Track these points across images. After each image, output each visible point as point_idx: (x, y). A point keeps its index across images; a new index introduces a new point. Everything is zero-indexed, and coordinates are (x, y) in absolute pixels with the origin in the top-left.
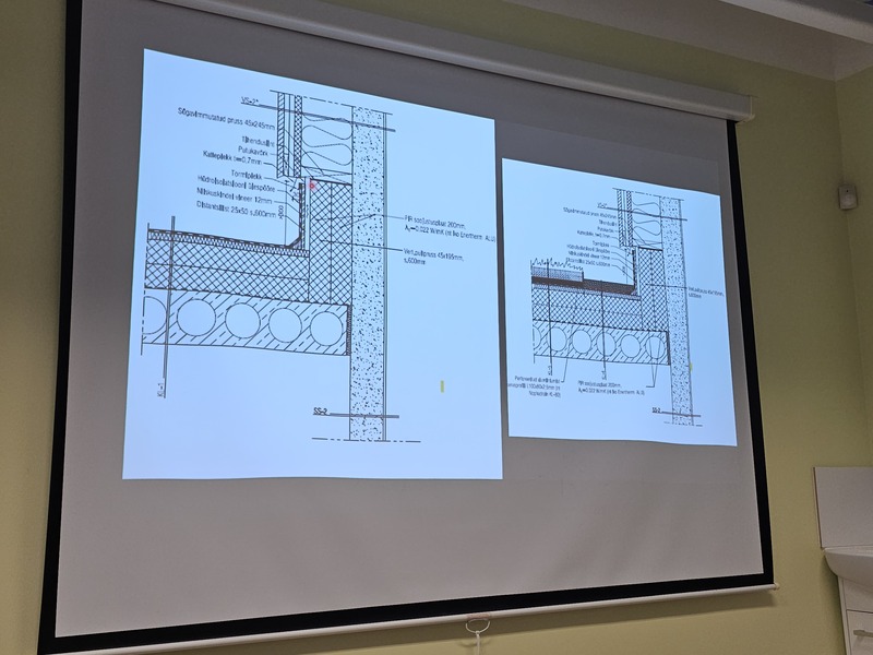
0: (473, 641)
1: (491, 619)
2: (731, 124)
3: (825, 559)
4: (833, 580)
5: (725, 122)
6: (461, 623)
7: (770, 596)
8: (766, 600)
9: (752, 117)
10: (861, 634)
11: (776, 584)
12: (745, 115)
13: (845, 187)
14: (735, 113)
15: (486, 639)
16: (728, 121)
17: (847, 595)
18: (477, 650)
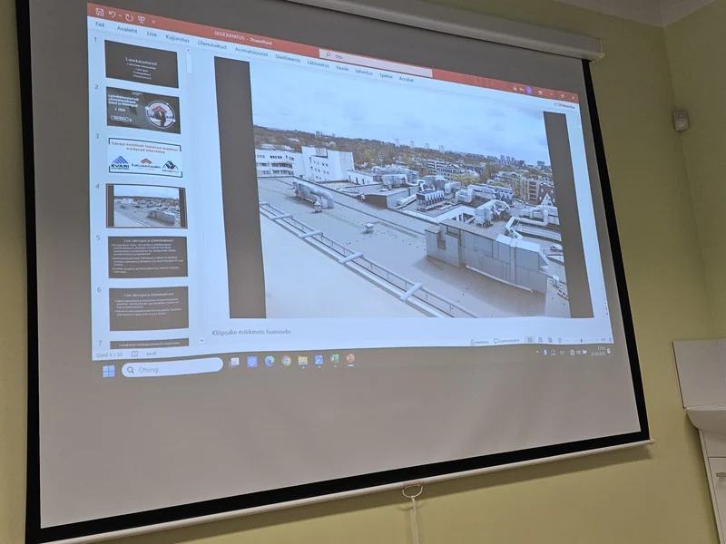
0: (408, 505)
1: (424, 485)
2: (586, 63)
3: (687, 416)
4: (695, 432)
5: (580, 62)
6: (398, 490)
7: (648, 450)
8: (643, 454)
9: (602, 56)
10: (720, 475)
11: (652, 439)
12: (596, 55)
13: (678, 113)
14: (588, 54)
15: (420, 502)
16: (583, 60)
17: (707, 443)
18: (413, 513)
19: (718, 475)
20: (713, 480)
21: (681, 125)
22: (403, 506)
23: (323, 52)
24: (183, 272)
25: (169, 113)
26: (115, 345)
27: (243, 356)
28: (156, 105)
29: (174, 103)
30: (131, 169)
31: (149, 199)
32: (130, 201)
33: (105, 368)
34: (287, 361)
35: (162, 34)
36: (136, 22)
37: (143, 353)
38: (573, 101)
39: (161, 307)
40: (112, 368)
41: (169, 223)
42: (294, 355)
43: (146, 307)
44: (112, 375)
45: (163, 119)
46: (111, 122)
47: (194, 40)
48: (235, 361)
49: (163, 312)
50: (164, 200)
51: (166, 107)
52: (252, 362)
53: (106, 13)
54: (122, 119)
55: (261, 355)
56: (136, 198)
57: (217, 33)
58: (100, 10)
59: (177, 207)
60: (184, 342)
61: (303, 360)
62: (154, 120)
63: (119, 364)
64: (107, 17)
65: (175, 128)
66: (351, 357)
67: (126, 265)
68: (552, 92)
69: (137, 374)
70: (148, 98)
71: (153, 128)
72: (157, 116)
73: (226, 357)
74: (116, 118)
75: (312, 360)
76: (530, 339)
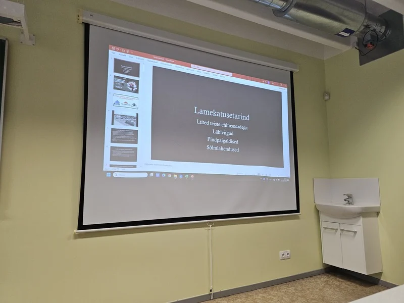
0: (209, 228)
1: (215, 222)
2: (292, 73)
3: (315, 206)
4: (318, 212)
5: (290, 73)
6: (205, 223)
7: (299, 217)
8: (297, 217)
9: (298, 70)
10: (325, 228)
11: (300, 213)
12: (296, 70)
13: (326, 93)
14: (293, 70)
15: (213, 228)
16: (291, 72)
17: (322, 217)
18: (210, 231)
20: (322, 229)
21: (326, 98)
22: (207, 228)
23: (192, 65)
24: (136, 142)
25: (135, 86)
26: (111, 166)
27: (155, 173)
28: (130, 83)
29: (137, 82)
30: (121, 105)
31: (126, 116)
32: (120, 116)
33: (107, 173)
34: (170, 176)
35: (134, 57)
36: (126, 53)
37: (120, 169)
38: (285, 87)
39: (128, 154)
40: (110, 173)
41: (133, 125)
42: (172, 174)
43: (123, 153)
44: (110, 176)
45: (133, 88)
46: (115, 88)
47: (146, 59)
48: (152, 174)
49: (128, 156)
50: (131, 117)
51: (134, 84)
52: (158, 175)
53: (116, 49)
54: (119, 87)
55: (161, 173)
56: (121, 115)
57: (154, 57)
58: (113, 48)
59: (136, 120)
60: (135, 166)
61: (175, 176)
62: (130, 88)
63: (112, 172)
64: (116, 50)
65: (137, 91)
66: (192, 176)
67: (117, 139)
68: (277, 83)
69: (118, 176)
70: (128, 80)
71: (130, 91)
72: (131, 87)
73: (149, 173)
74: (117, 87)
75: (178, 176)
76: (259, 174)
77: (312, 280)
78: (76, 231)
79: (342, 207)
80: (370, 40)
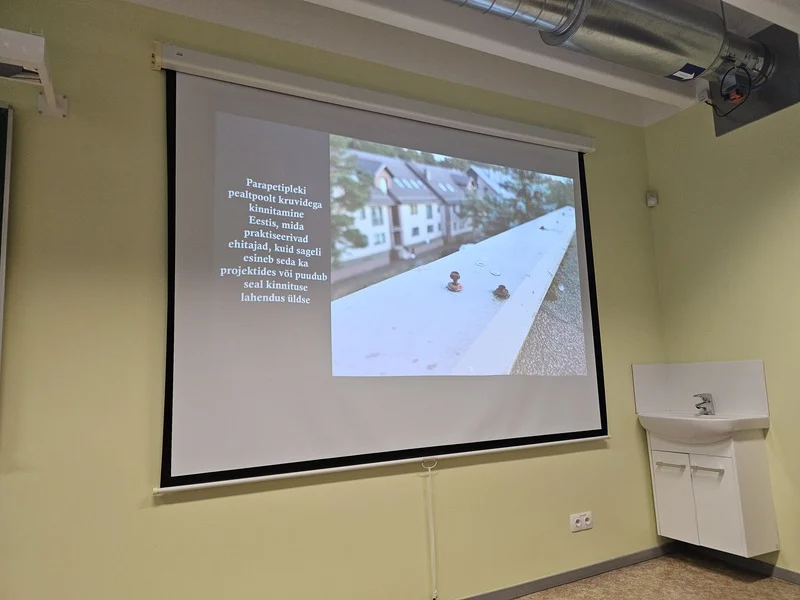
0: (427, 473)
1: (438, 460)
2: (581, 155)
3: (638, 419)
4: (643, 432)
5: (577, 155)
6: (420, 463)
7: (605, 443)
8: (603, 445)
9: (594, 150)
10: (660, 464)
11: (609, 435)
12: (589, 149)
13: (651, 193)
14: (584, 149)
15: (435, 472)
16: (579, 153)
17: (652, 441)
18: (429, 479)
19: (657, 463)
20: (654, 467)
21: (652, 202)
22: (422, 474)
77: (637, 571)
78: (158, 489)
79: (691, 421)
80: (734, 86)
